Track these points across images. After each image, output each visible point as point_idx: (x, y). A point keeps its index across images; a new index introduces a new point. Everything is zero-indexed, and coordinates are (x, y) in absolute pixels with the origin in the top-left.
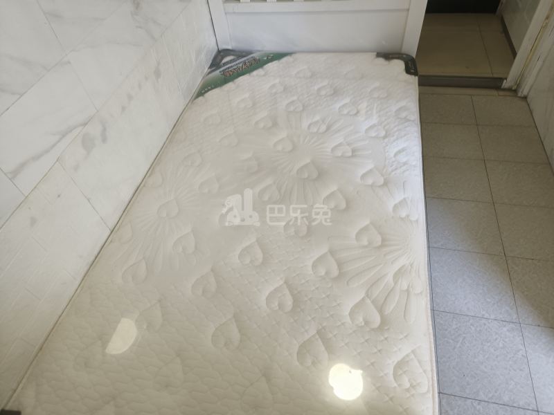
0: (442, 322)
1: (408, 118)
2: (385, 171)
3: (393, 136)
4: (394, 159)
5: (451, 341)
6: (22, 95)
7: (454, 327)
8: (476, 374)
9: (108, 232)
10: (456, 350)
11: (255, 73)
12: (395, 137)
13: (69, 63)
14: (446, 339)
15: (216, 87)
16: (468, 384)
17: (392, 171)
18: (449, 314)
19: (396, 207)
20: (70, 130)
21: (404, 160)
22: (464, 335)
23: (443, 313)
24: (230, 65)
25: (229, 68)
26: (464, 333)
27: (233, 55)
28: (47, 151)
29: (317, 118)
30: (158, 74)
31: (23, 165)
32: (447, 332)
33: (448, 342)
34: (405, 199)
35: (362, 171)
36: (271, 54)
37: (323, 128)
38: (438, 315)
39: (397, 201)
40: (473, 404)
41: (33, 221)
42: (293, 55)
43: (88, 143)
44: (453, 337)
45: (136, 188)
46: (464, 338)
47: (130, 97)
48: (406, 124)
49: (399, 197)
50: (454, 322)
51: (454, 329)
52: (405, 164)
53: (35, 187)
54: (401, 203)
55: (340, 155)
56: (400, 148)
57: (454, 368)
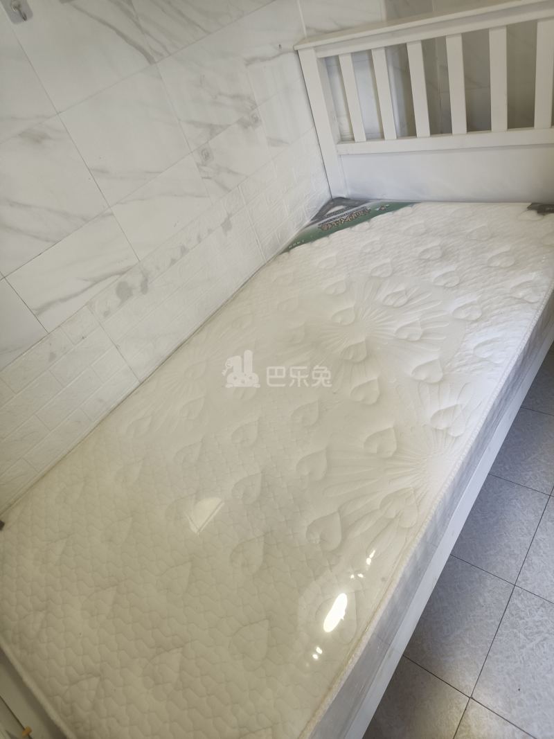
0: (520, 606)
1: (525, 298)
2: (449, 364)
3: (488, 321)
4: (472, 352)
5: (522, 636)
6: (56, 243)
7: (537, 618)
8: (539, 695)
9: (137, 383)
10: (524, 651)
11: (358, 227)
12: (489, 322)
13: (112, 214)
14: (515, 630)
15: (306, 242)
16: (520, 704)
17: (458, 367)
18: (536, 599)
19: (438, 414)
20: (105, 277)
21: (487, 355)
22: (547, 635)
23: (528, 594)
24: (334, 217)
25: (331, 220)
26: (548, 632)
27: (343, 205)
28: (76, 295)
29: (401, 288)
30: (227, 225)
31: (49, 305)
32: (521, 622)
33: (515, 636)
34: (455, 407)
35: (420, 361)
36: (387, 203)
37: (403, 301)
38: (519, 595)
39: (443, 407)
40: (513, 734)
41: (53, 356)
42: (415, 205)
43: (124, 292)
44: (528, 632)
45: (178, 344)
46: (545, 639)
47: (184, 250)
48: (516, 307)
49: (447, 403)
50: (540, 612)
51: (534, 621)
52: (482, 360)
53: (59, 326)
54: (447, 411)
55: (405, 337)
56: (488, 338)
57: (508, 674)
